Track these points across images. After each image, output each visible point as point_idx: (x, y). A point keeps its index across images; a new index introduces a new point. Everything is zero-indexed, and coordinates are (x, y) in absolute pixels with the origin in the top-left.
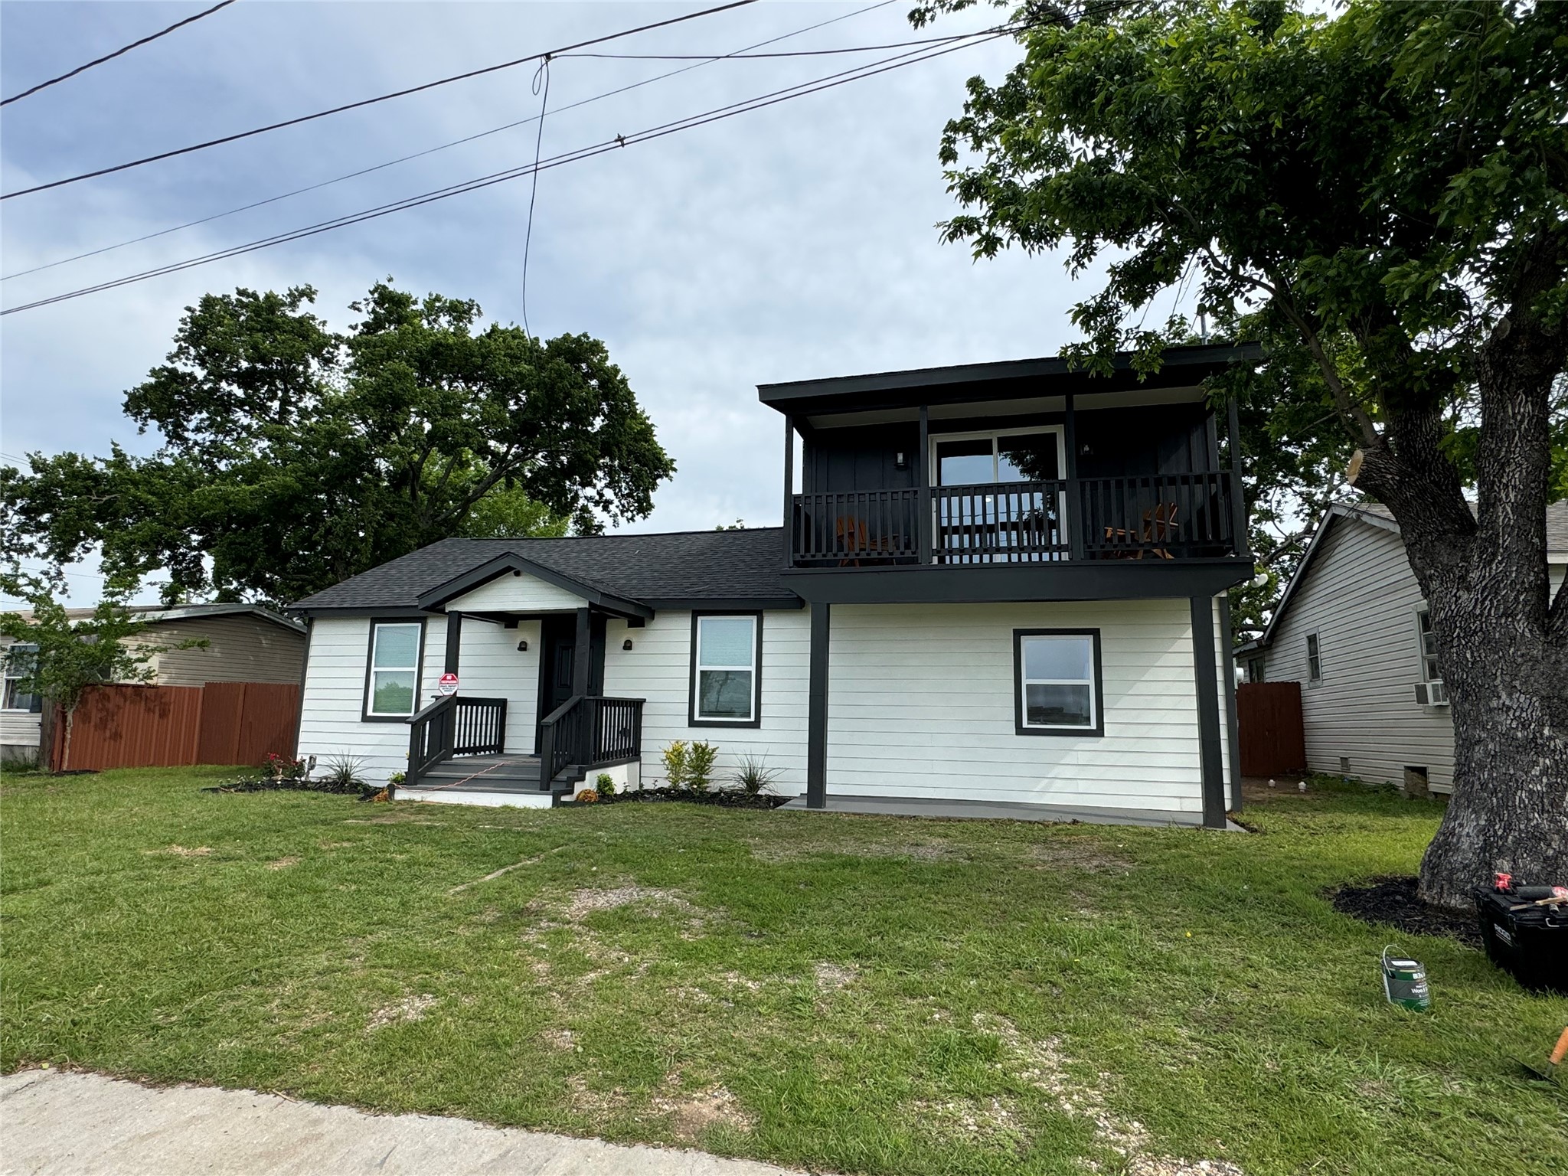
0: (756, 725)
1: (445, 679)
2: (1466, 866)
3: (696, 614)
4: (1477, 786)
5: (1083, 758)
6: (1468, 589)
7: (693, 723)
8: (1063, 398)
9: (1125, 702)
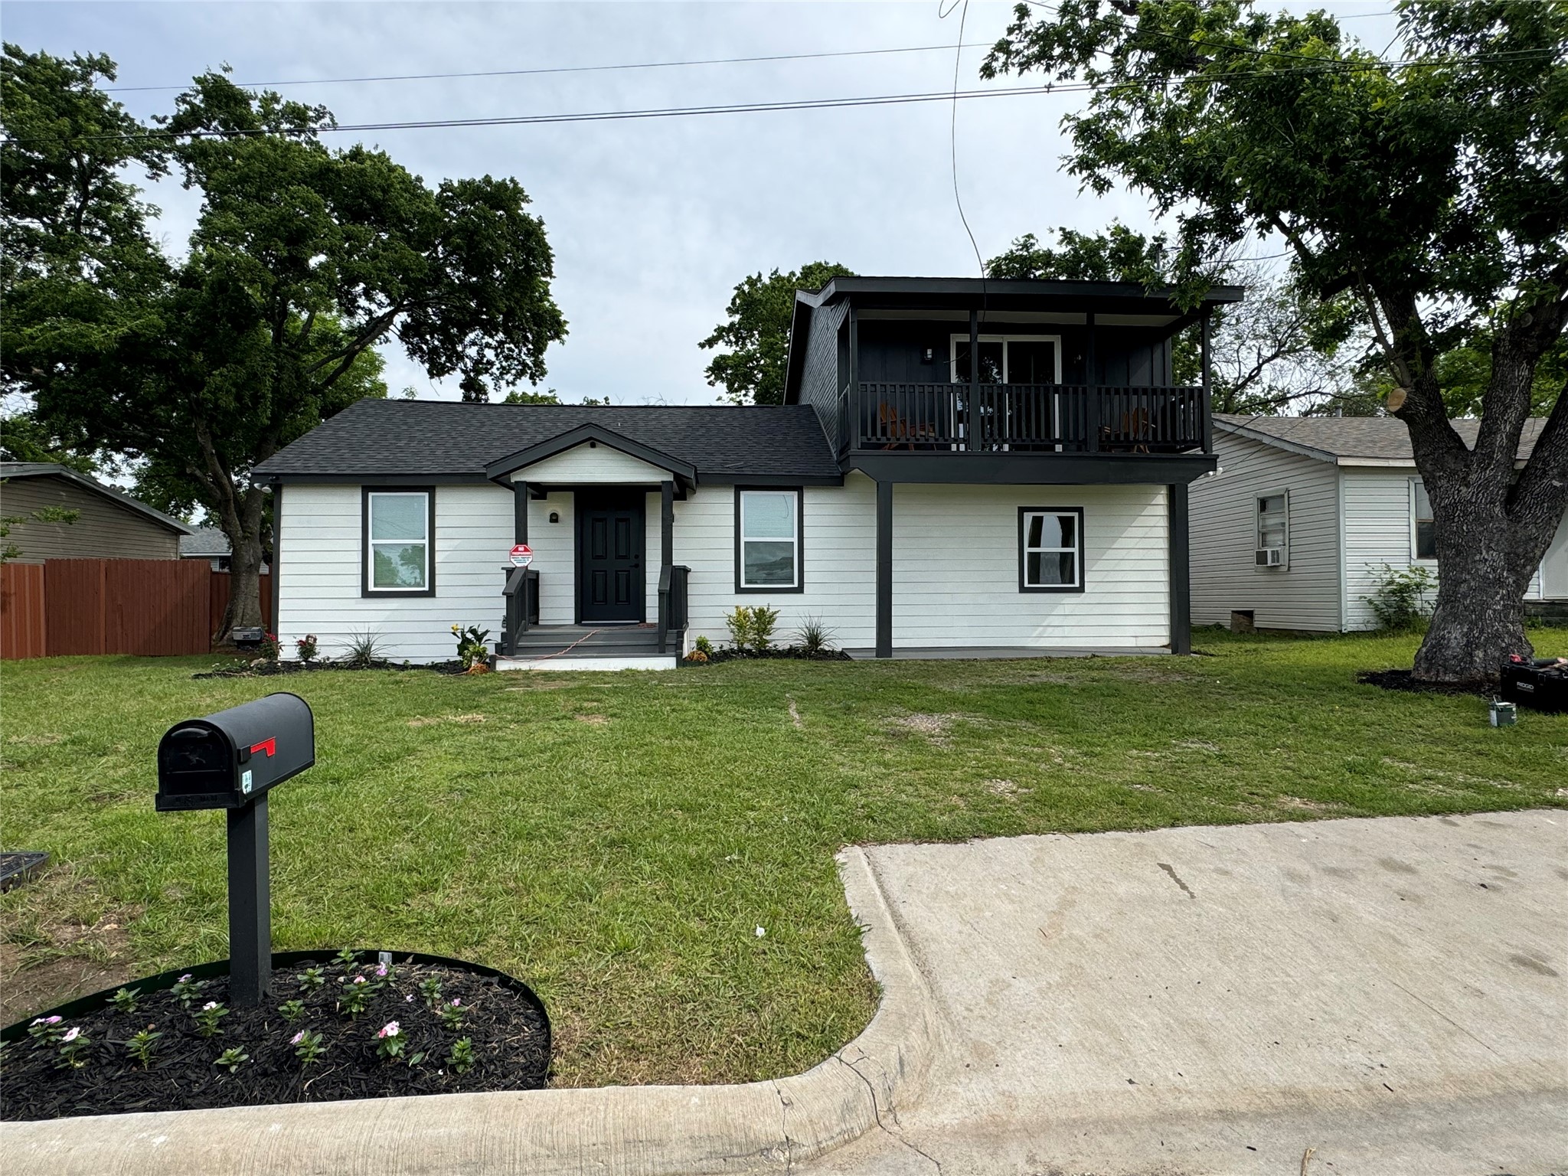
0: (800, 590)
1: (516, 550)
2: (1455, 657)
3: (738, 489)
4: (1461, 607)
5: (1068, 610)
6: (1467, 486)
7: (739, 590)
8: (1085, 315)
9: (1100, 565)
